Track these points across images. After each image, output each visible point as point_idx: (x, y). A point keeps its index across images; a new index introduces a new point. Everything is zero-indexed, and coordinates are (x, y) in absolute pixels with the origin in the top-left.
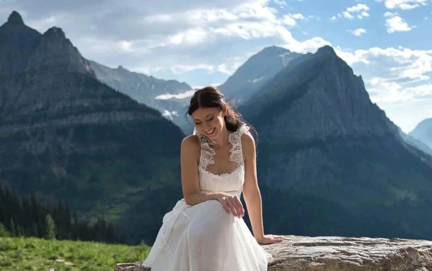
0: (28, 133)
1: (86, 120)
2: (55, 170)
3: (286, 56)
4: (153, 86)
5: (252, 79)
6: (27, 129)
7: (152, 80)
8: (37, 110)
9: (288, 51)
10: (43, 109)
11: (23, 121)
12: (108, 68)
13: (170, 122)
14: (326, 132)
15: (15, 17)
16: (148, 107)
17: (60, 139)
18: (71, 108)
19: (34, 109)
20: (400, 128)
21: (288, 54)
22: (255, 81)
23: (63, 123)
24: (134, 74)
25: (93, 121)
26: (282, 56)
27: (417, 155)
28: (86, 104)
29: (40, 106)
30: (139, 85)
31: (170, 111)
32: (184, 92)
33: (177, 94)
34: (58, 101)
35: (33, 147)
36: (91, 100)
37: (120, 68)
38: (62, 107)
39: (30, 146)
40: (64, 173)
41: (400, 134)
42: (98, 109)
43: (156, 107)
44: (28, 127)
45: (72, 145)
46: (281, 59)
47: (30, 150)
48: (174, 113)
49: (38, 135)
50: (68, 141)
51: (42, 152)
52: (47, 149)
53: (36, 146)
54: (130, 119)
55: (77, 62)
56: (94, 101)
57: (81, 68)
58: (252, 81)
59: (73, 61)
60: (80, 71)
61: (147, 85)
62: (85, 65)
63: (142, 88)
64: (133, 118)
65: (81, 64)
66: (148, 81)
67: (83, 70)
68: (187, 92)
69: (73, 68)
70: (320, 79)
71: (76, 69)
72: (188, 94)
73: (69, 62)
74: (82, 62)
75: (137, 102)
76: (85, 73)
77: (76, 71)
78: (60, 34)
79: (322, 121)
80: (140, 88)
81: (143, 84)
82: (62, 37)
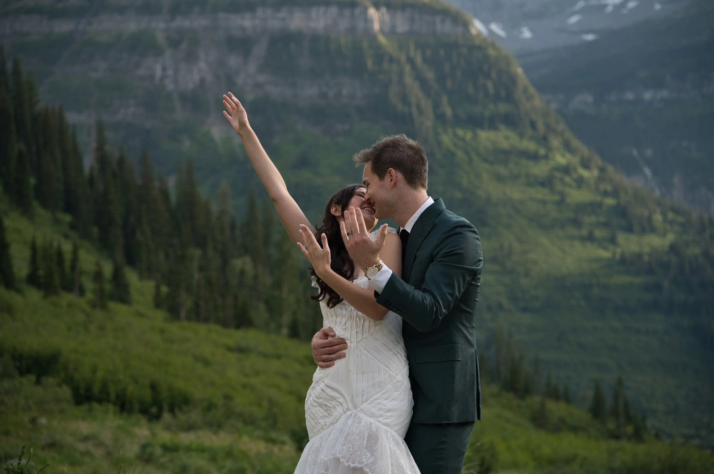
0: (160, 38)
1: (297, 21)
2: (217, 132)
6: (159, 28)
11: (149, 7)
17: (234, 61)
23: (246, 22)
25: (313, 25)
31: (487, 23)
39: (164, 69)
44: (162, 25)
45: (262, 78)
47: (162, 78)
48: (494, 27)
49: (184, 46)
50: (252, 67)
51: (191, 86)
52: (202, 81)
53: (176, 71)
54: (399, 29)
64: (406, 29)
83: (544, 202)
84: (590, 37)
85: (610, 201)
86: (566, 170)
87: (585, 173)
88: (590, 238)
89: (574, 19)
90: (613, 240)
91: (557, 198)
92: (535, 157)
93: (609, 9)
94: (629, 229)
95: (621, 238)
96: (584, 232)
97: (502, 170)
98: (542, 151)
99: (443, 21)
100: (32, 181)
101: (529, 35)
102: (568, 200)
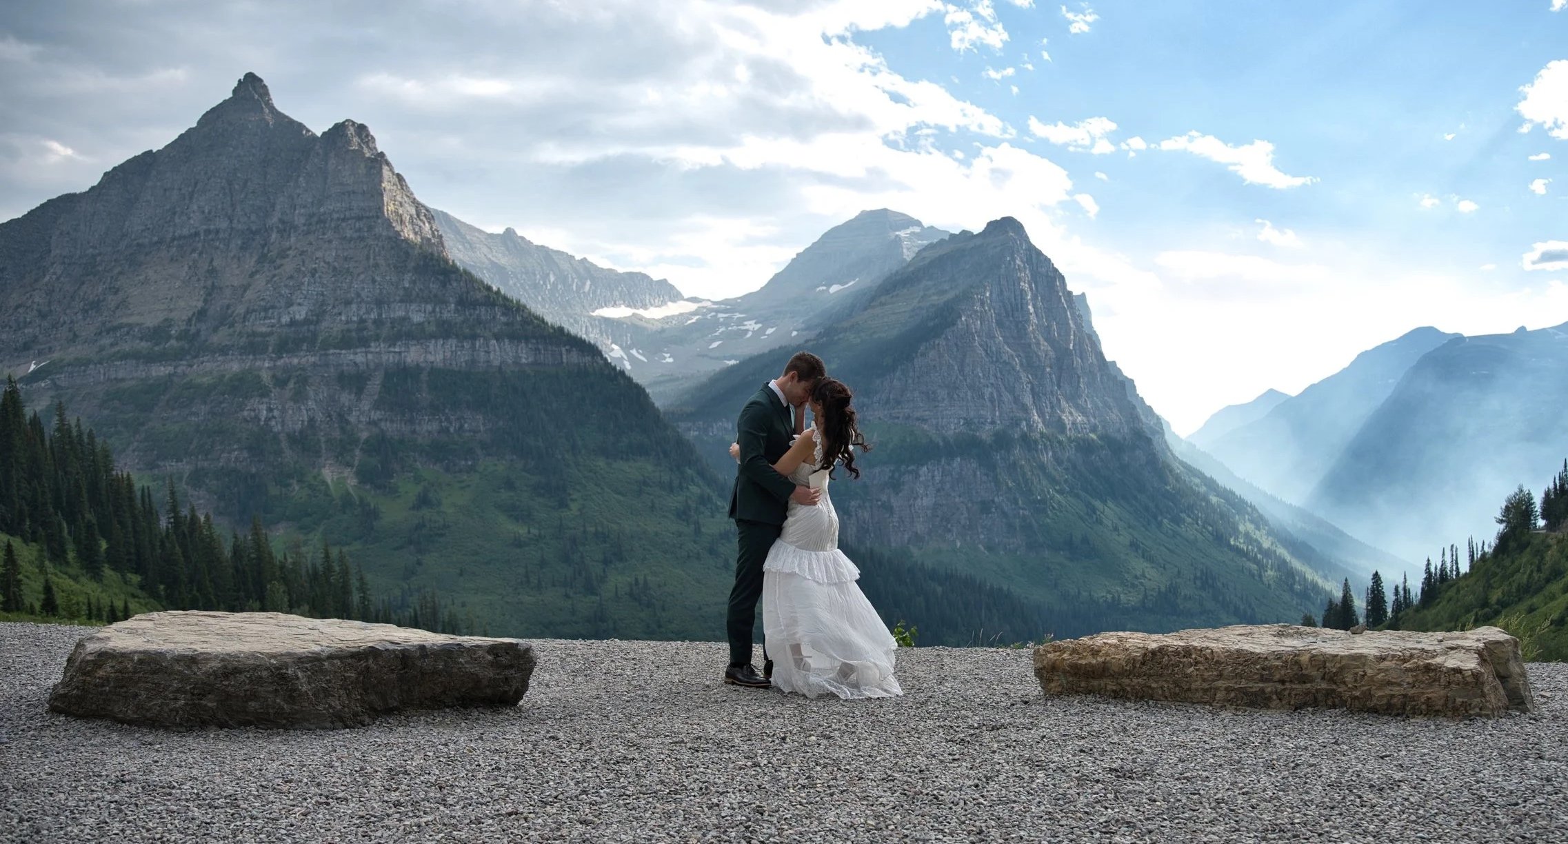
0: (266, 377)
1: (413, 355)
2: (329, 474)
3: (913, 233)
4: (588, 283)
5: (829, 286)
6: (265, 367)
7: (587, 270)
8: (293, 323)
9: (918, 223)
10: (307, 321)
11: (254, 347)
12: (480, 231)
13: (622, 373)
14: (993, 422)
15: (251, 88)
16: (569, 335)
17: (346, 398)
18: (378, 323)
19: (285, 319)
20: (1168, 423)
21: (917, 230)
22: (834, 289)
23: (358, 357)
24: (542, 249)
25: (431, 358)
26: (902, 234)
27: (1203, 489)
28: (417, 318)
29: (301, 313)
30: (552, 279)
31: (625, 347)
32: (664, 303)
33: (645, 307)
34: (348, 303)
35: (276, 413)
36: (429, 308)
37: (509, 232)
38: (355, 319)
39: (270, 410)
40: (352, 482)
41: (1167, 437)
42: (445, 331)
43: (592, 337)
44: (267, 364)
45: (376, 415)
46: (898, 240)
47: (268, 420)
48: (634, 352)
49: (291, 385)
50: (366, 405)
51: (299, 426)
52: (312, 420)
53: (284, 411)
54: (524, 361)
55: (401, 212)
56: (438, 310)
57: (410, 227)
58: (827, 290)
59: (391, 207)
60: (408, 233)
61: (573, 279)
62: (421, 220)
63: (559, 287)
64: (531, 360)
65: (411, 216)
66: (576, 271)
67: (416, 233)
68: (670, 304)
69: (389, 225)
70: (988, 294)
71: (398, 228)
72: (673, 309)
73: (380, 209)
74: (413, 211)
75: (543, 320)
76: (419, 240)
77: (398, 233)
78: (362, 140)
79: (987, 396)
80: (554, 285)
81: (563, 279)
82: (368, 146)
83: (680, 534)
84: (732, 362)
89: (714, 345)
91: (693, 529)
92: (670, 489)
93: (750, 334)
97: (637, 502)
99: (568, 351)
100: (104, 545)
101: (671, 360)
102: (703, 530)
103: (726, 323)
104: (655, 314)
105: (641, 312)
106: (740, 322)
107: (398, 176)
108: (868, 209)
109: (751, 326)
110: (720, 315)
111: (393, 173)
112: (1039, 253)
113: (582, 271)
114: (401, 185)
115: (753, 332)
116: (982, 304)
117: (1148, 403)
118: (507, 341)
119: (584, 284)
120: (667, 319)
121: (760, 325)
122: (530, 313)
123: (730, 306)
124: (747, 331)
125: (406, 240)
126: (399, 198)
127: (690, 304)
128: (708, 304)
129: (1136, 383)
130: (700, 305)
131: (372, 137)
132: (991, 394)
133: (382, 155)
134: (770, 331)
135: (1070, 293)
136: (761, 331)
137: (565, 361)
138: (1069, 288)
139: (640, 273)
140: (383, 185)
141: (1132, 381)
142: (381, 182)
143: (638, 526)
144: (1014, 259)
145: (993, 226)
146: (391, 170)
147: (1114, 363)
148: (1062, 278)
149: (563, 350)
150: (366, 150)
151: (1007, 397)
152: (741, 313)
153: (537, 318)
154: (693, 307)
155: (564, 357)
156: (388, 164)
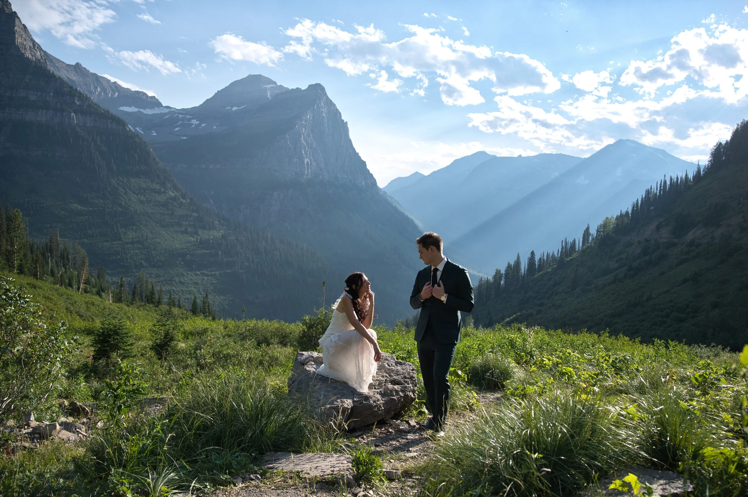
1: (29, 116)
3: (272, 87)
5: (232, 107)
7: (116, 87)
9: (275, 83)
14: (307, 175)
18: (11, 98)
21: (274, 86)
22: (234, 109)
24: (94, 75)
25: (39, 119)
26: (267, 86)
28: (32, 98)
30: (99, 89)
31: (134, 127)
32: (152, 107)
33: (144, 109)
36: (39, 93)
37: (78, 65)
42: (47, 106)
43: (121, 118)
45: (8, 145)
46: (265, 89)
48: (137, 129)
54: (88, 125)
55: (25, 43)
56: (44, 95)
57: (29, 52)
58: (231, 109)
59: (19, 40)
60: (28, 54)
61: (109, 91)
62: (35, 50)
63: (102, 94)
64: (91, 125)
65: (30, 47)
66: (111, 87)
67: (32, 56)
68: (156, 108)
69: (18, 49)
70: (308, 117)
71: (23, 52)
72: (157, 111)
73: (14, 40)
74: (31, 45)
75: (99, 106)
76: (34, 59)
77: (23, 54)
78: (4, 4)
79: (306, 162)
80: (100, 93)
81: (104, 90)
82: (7, 7)
84: (185, 138)
85: (195, 214)
86: (174, 199)
87: (184, 201)
88: (186, 232)
89: (177, 129)
90: (196, 233)
91: (170, 212)
92: (159, 192)
93: (193, 126)
94: (204, 228)
95: (200, 232)
96: (183, 229)
97: (142, 198)
98: (163, 190)
99: (111, 123)
101: (155, 134)
102: (175, 213)
103: (183, 119)
104: (148, 112)
105: (142, 110)
106: (189, 120)
107: (24, 25)
108: (252, 74)
109: (195, 122)
110: (180, 116)
111: (21, 23)
112: (331, 101)
113: (114, 87)
114: (25, 30)
115: (195, 125)
116: (306, 121)
117: (371, 172)
118: (80, 114)
119: (115, 94)
120: (154, 115)
121: (198, 122)
122: (92, 102)
123: (184, 112)
124: (192, 124)
125: (28, 58)
126: (24, 36)
127: (165, 109)
128: (175, 110)
129: (367, 163)
130: (171, 110)
131: (10, 3)
132: (307, 162)
133: (15, 13)
134: (203, 125)
135: (343, 120)
136: (199, 125)
137: (109, 127)
138: (343, 118)
139: (142, 92)
140: (16, 28)
141: (365, 162)
142: (14, 26)
143: (144, 209)
144: (321, 103)
145: (311, 86)
146: (20, 21)
147: (358, 153)
148: (340, 114)
149: (109, 122)
150: (6, 9)
151: (314, 164)
152: (190, 115)
153: (96, 105)
154: (167, 111)
155: (109, 125)
156: (18, 18)
